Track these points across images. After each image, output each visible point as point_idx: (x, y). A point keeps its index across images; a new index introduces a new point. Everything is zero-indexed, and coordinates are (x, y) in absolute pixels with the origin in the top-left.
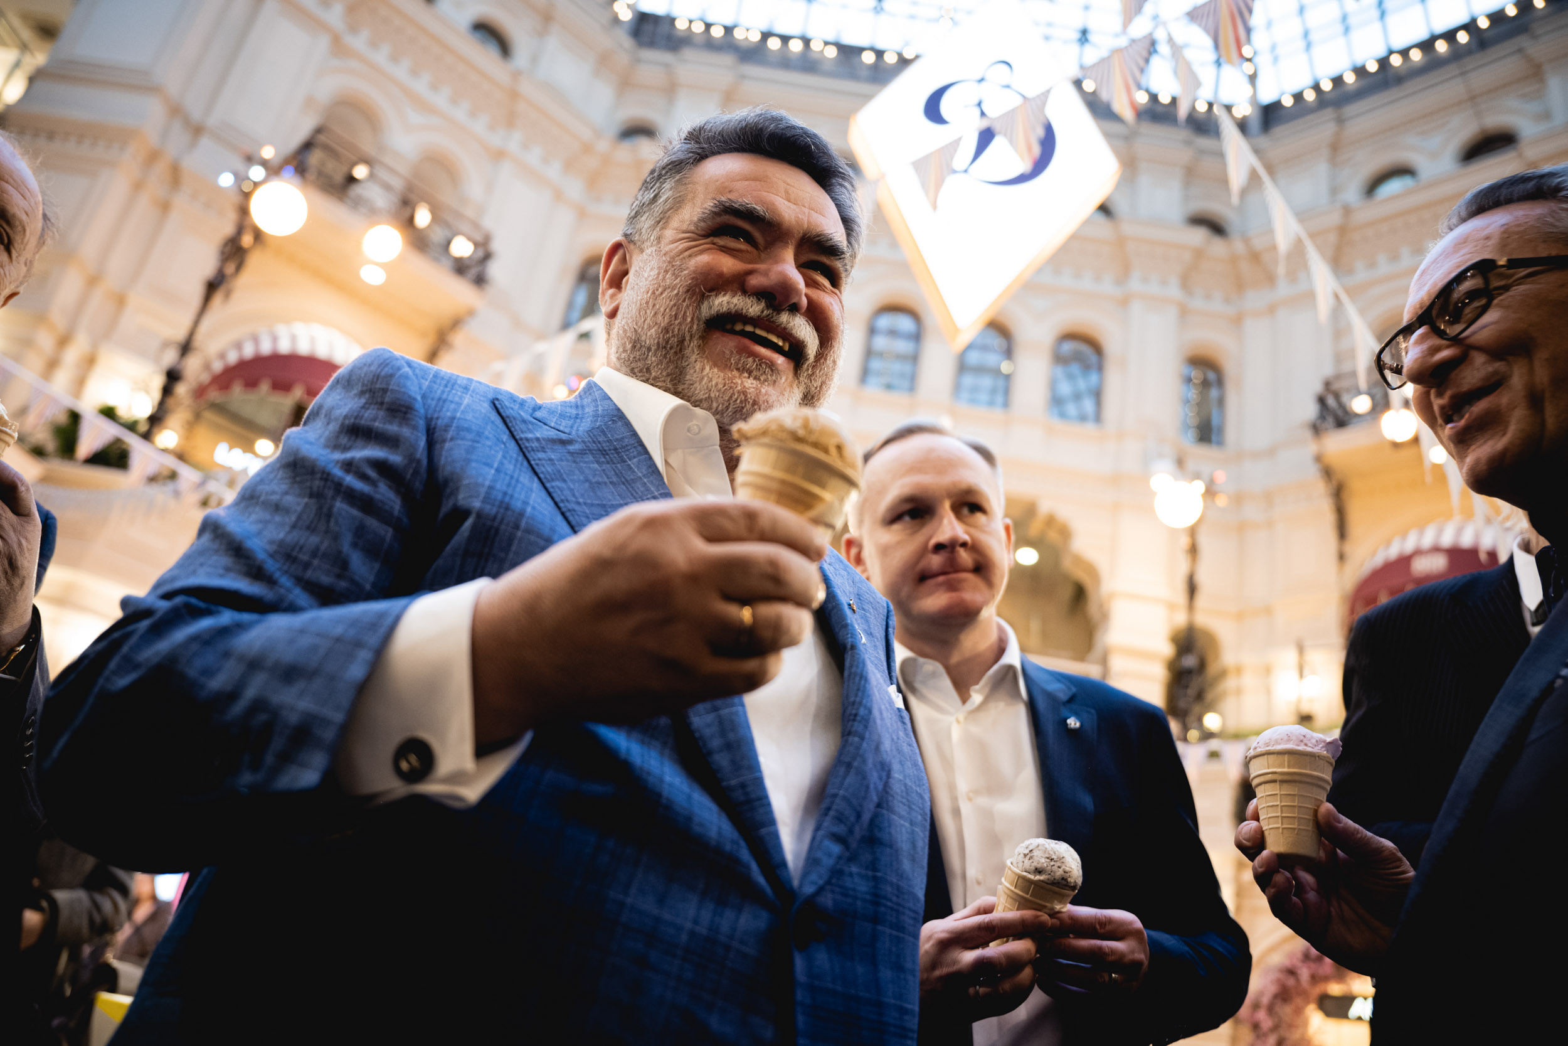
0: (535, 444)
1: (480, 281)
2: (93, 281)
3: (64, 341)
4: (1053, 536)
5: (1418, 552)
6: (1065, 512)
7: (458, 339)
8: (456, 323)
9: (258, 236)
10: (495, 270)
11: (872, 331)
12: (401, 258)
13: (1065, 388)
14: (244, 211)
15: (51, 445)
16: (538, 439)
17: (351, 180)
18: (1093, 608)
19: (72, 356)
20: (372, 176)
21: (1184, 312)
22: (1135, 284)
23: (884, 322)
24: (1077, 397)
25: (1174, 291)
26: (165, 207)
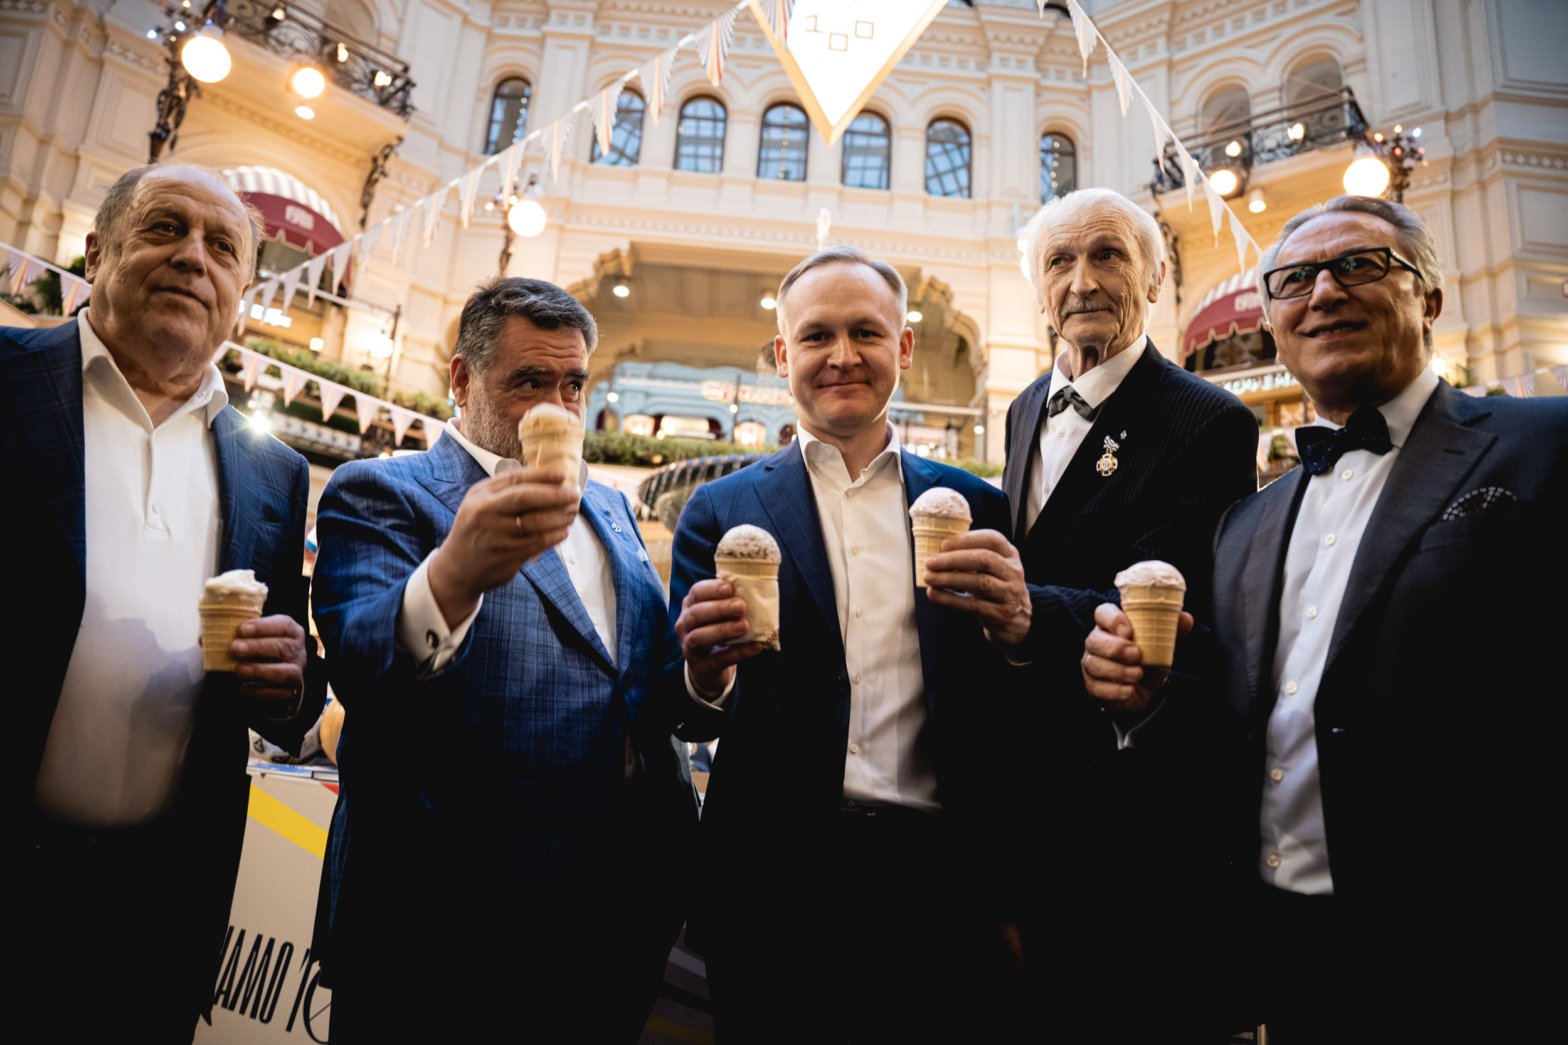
0: (445, 496)
1: (404, 110)
2: (44, 142)
3: (29, 202)
4: (935, 297)
5: (1240, 292)
6: (944, 277)
7: (390, 165)
8: (388, 151)
9: (192, 85)
10: (416, 97)
11: (765, 124)
12: (327, 94)
13: (943, 164)
14: (175, 64)
15: (38, 301)
16: (445, 492)
17: (272, 23)
18: (973, 360)
19: (39, 215)
20: (288, 17)
21: (1039, 90)
22: (995, 68)
23: (775, 116)
24: (954, 170)
25: (1030, 72)
26: (100, 63)
